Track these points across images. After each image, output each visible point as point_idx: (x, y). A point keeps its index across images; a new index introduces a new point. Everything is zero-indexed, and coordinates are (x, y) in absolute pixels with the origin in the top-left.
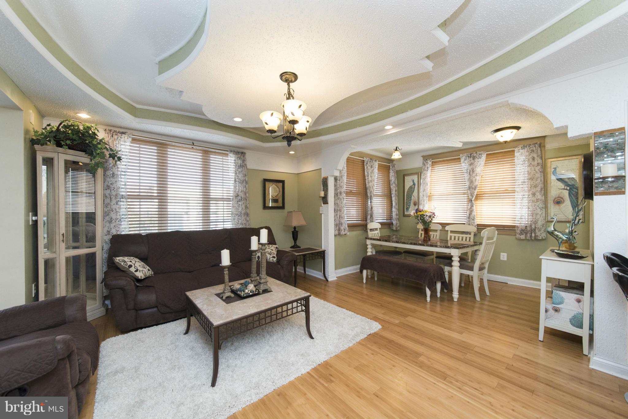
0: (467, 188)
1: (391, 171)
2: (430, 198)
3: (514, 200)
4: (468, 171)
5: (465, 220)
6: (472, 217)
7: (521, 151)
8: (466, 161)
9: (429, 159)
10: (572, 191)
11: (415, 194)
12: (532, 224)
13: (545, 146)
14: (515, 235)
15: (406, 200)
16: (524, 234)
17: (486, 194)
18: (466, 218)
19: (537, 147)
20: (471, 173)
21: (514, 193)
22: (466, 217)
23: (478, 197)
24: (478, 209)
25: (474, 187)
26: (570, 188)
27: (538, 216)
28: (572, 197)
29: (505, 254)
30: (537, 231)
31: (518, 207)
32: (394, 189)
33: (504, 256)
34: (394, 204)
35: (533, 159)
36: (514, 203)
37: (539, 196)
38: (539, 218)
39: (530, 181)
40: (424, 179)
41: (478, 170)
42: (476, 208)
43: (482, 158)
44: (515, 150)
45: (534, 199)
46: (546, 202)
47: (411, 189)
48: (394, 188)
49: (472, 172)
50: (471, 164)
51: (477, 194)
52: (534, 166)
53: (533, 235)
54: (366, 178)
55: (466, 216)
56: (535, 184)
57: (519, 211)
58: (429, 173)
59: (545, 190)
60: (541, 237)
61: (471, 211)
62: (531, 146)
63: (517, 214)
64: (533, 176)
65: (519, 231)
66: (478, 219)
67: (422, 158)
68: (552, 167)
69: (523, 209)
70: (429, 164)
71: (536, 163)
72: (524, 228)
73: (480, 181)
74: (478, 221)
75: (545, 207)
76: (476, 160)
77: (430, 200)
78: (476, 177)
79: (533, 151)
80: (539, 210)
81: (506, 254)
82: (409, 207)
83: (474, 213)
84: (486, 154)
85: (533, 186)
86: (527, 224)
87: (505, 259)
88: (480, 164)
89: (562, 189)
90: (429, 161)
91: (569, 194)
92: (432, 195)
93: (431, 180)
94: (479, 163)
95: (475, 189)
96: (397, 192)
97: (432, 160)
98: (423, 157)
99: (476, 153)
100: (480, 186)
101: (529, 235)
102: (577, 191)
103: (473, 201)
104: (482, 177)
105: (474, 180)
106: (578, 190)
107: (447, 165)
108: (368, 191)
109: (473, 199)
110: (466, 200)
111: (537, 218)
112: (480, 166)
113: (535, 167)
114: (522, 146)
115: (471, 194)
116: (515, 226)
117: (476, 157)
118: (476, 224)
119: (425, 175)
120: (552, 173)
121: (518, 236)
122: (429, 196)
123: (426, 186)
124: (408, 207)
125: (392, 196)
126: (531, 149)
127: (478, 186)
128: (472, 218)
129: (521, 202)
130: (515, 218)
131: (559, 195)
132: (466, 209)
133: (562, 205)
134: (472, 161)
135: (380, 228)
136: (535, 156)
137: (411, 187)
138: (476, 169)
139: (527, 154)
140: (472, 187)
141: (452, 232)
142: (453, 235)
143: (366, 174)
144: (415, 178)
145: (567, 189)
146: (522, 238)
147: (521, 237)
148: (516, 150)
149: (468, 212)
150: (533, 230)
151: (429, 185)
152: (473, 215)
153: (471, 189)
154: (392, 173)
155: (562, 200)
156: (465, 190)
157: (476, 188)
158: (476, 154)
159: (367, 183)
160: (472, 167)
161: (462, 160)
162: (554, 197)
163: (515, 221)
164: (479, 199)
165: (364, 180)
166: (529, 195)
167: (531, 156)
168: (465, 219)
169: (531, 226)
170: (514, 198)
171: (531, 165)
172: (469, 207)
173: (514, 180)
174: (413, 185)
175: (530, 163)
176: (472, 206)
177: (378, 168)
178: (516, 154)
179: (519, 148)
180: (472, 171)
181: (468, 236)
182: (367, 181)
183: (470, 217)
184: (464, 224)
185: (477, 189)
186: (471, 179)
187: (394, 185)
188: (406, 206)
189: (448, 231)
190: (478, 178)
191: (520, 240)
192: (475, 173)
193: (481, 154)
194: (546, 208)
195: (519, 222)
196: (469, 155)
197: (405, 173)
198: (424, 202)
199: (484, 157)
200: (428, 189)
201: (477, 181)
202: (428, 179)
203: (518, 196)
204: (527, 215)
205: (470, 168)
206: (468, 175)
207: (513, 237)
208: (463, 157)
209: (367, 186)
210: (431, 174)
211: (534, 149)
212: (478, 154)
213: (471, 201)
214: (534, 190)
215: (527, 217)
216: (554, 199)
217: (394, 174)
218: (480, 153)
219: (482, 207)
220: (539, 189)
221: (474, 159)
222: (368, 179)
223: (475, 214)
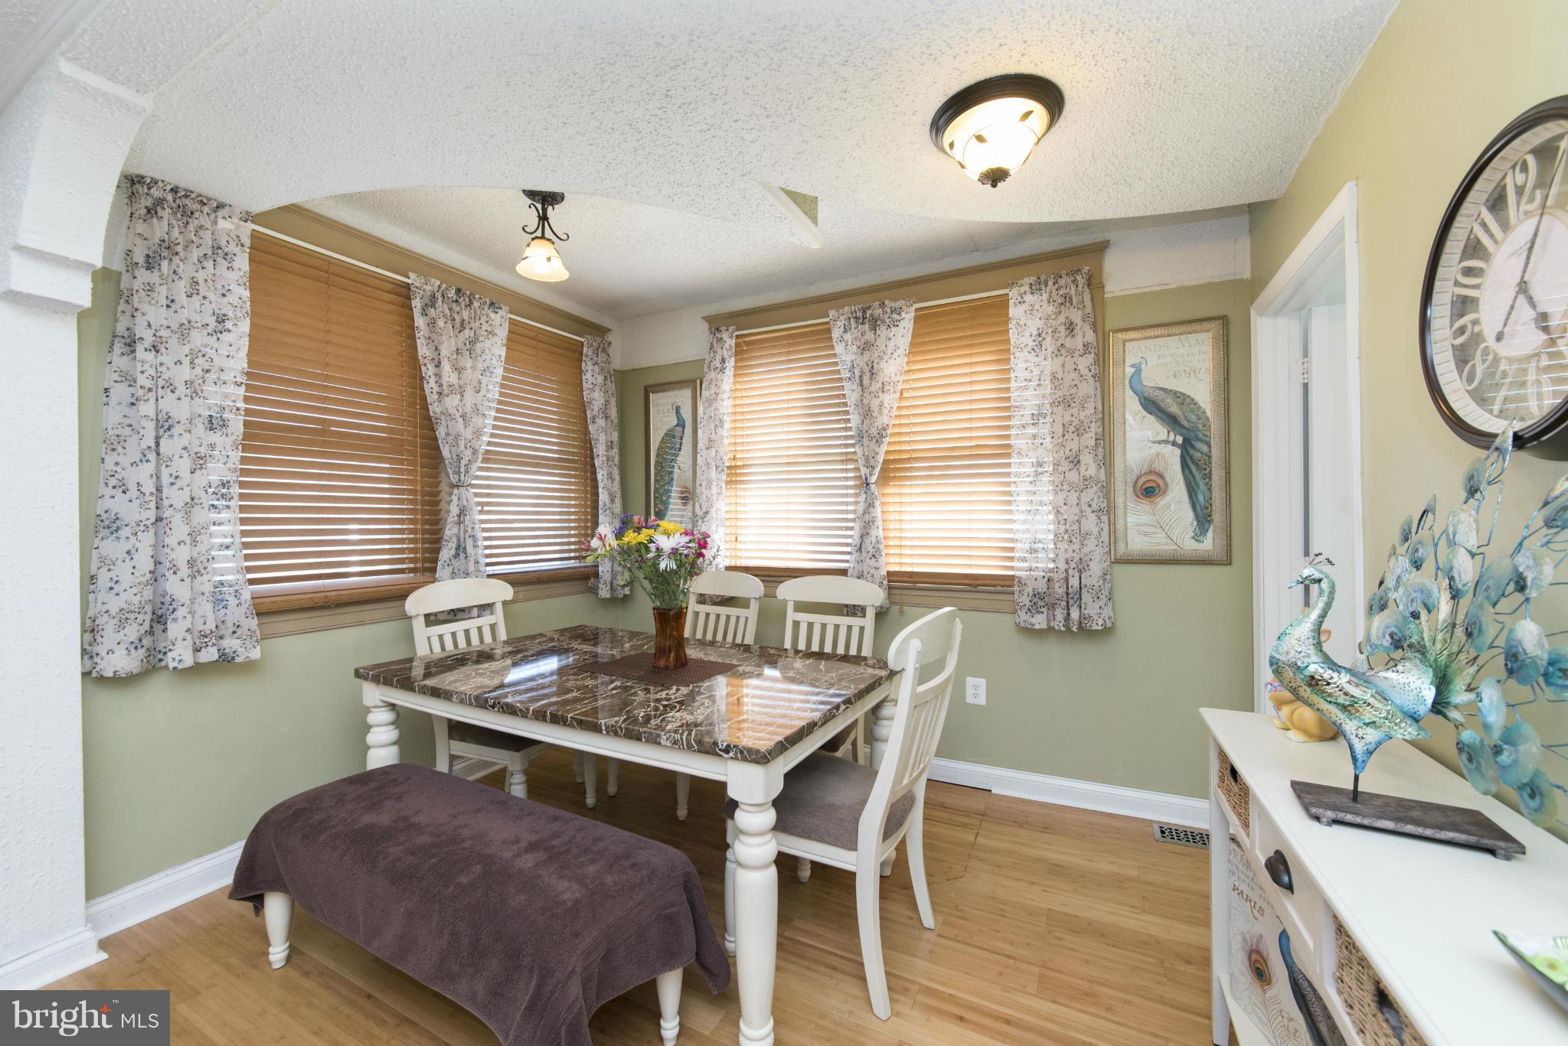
0: (852, 437)
1: (588, 367)
2: (734, 474)
3: (1008, 484)
4: (857, 374)
5: (847, 557)
6: (868, 546)
7: (1028, 298)
8: (848, 337)
9: (728, 326)
10: (1191, 451)
11: (684, 459)
12: (1071, 572)
13: (1103, 287)
14: (1014, 612)
15: (656, 481)
16: (1044, 610)
17: (916, 459)
18: (849, 549)
19: (1080, 286)
20: (866, 381)
21: (1008, 455)
22: (847, 545)
23: (890, 471)
24: (892, 517)
25: (874, 431)
26: (1185, 440)
27: (1091, 543)
28: (1190, 471)
29: (982, 683)
30: (1086, 597)
31: (1022, 508)
32: (602, 438)
33: (976, 687)
34: (603, 497)
35: (1070, 328)
36: (1009, 493)
37: (1090, 465)
38: (1094, 548)
39: (1060, 410)
40: (710, 402)
41: (892, 367)
42: (883, 512)
43: (902, 324)
44: (1011, 294)
45: (1073, 476)
46: (1107, 490)
47: (672, 439)
48: (602, 436)
49: (867, 376)
50: (866, 347)
51: (885, 462)
52: (1072, 353)
53: (1075, 614)
54: (429, 371)
55: (850, 541)
56: (1076, 422)
57: (1024, 522)
58: (727, 381)
59: (1106, 444)
60: (1100, 622)
61: (867, 526)
62: (1062, 282)
63: (1019, 536)
64: (1071, 392)
65: (1025, 600)
66: (891, 551)
67: (705, 326)
68: (1128, 362)
69: (1038, 517)
70: (727, 345)
71: (1078, 342)
72: (1042, 586)
73: (895, 413)
74: (892, 560)
75: (1109, 506)
76: (882, 331)
77: (736, 482)
78: (880, 394)
79: (1067, 300)
80: (1093, 518)
81: (984, 680)
82: (666, 509)
83: (877, 532)
84: (913, 308)
85: (1071, 429)
86: (1051, 571)
87: (982, 700)
88: (897, 347)
89: (1160, 442)
90: (725, 336)
91: (1183, 458)
92: (739, 463)
93: (735, 406)
94: (891, 344)
95: (879, 442)
96: (616, 450)
97: (737, 330)
98: (708, 319)
99: (882, 305)
100: (897, 430)
101: (1060, 615)
102: (1205, 448)
103: (873, 487)
104: (901, 398)
105: (875, 404)
106: (1209, 446)
107: (789, 353)
108: (441, 432)
109: (873, 479)
110: (852, 483)
111: (1085, 550)
112: (895, 355)
113: (1075, 359)
114: (1033, 280)
115: (867, 459)
116: (1012, 577)
117: (883, 321)
118: (884, 573)
119: (713, 386)
120: (1127, 382)
121: (1023, 616)
122: (729, 468)
123: (719, 430)
124: (660, 510)
125: (597, 462)
126: (1061, 292)
127: (890, 431)
128: (870, 548)
129: (1031, 488)
130: (1012, 549)
131: (1151, 463)
132: (851, 516)
133: (1162, 502)
134: (870, 336)
135: (505, 603)
136: (1076, 317)
137: (669, 435)
138: (883, 364)
139: (1050, 309)
140: (869, 435)
141: (802, 607)
142: (804, 618)
143: (423, 350)
144: (683, 397)
145: (1174, 444)
146: (1037, 627)
147: (1033, 621)
148: (1013, 294)
149: (857, 526)
150: (1073, 597)
151: (727, 426)
152: (874, 540)
153: (866, 441)
154: (592, 376)
155: (1161, 482)
156: (846, 446)
157: (882, 436)
158: (880, 311)
159: (432, 398)
160: (867, 355)
161: (836, 334)
162: (1136, 472)
163: (1011, 559)
164: (895, 478)
165: (417, 379)
166: (1056, 465)
167: (1062, 318)
168: (849, 553)
169: (1067, 580)
170: (1008, 474)
171: (1063, 351)
172: (861, 508)
173: (1005, 407)
174: (678, 425)
175: (1059, 343)
176: (870, 505)
177: (509, 339)
178: (1013, 311)
179: (1022, 290)
180: (868, 374)
181: (856, 622)
182: (431, 386)
183: (866, 546)
184: (843, 572)
185: (886, 440)
186: (865, 401)
187: (601, 422)
188: (656, 505)
189: (785, 601)
190: (889, 399)
191: (1029, 631)
192: (881, 378)
193: (897, 311)
194: (1108, 511)
195: (1026, 565)
196: (860, 314)
197: (652, 382)
198: (709, 488)
199: (907, 320)
200: (726, 441)
201: (885, 411)
202: (725, 405)
203: (1021, 466)
204: (1051, 536)
205: (862, 361)
206: (855, 386)
207: (1006, 622)
208: (838, 320)
209: (435, 409)
210: (735, 383)
211: (1073, 292)
212: (889, 311)
213: (868, 484)
214: (1073, 445)
215: (1051, 546)
216: (1134, 477)
217: (600, 379)
218: (893, 304)
219: (903, 508)
220: (1089, 439)
221: (874, 328)
222: (438, 375)
223: (881, 533)
